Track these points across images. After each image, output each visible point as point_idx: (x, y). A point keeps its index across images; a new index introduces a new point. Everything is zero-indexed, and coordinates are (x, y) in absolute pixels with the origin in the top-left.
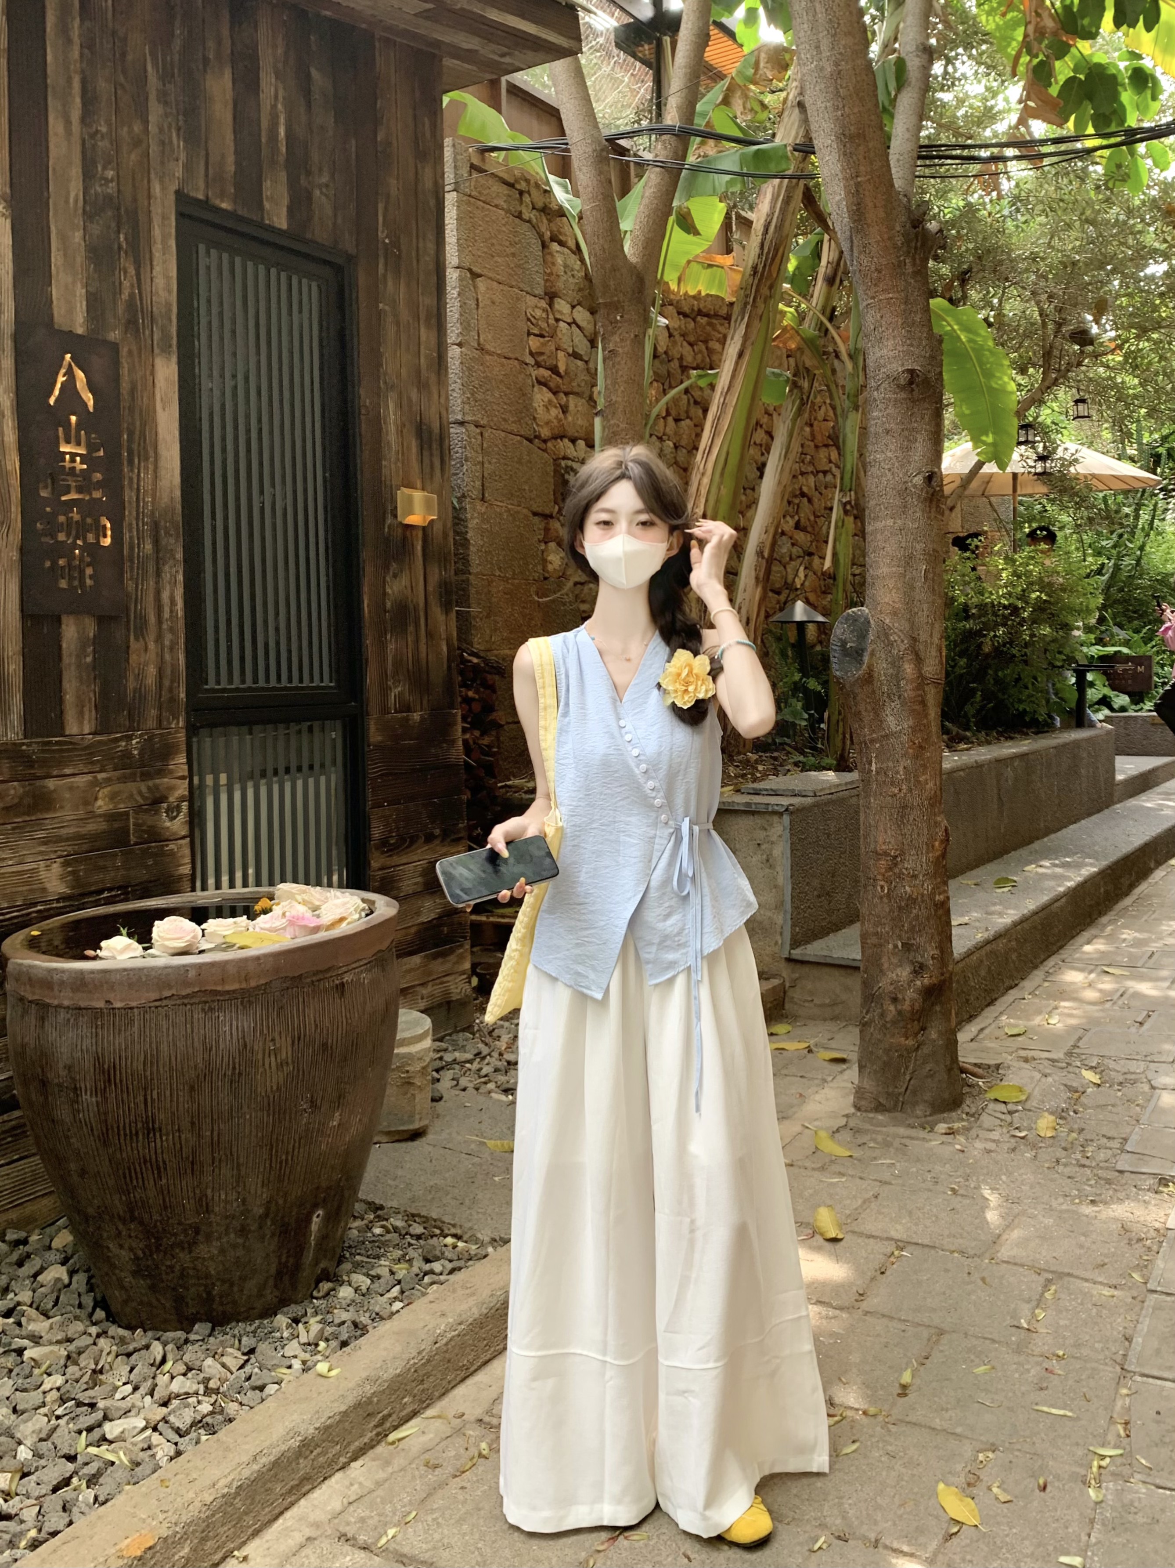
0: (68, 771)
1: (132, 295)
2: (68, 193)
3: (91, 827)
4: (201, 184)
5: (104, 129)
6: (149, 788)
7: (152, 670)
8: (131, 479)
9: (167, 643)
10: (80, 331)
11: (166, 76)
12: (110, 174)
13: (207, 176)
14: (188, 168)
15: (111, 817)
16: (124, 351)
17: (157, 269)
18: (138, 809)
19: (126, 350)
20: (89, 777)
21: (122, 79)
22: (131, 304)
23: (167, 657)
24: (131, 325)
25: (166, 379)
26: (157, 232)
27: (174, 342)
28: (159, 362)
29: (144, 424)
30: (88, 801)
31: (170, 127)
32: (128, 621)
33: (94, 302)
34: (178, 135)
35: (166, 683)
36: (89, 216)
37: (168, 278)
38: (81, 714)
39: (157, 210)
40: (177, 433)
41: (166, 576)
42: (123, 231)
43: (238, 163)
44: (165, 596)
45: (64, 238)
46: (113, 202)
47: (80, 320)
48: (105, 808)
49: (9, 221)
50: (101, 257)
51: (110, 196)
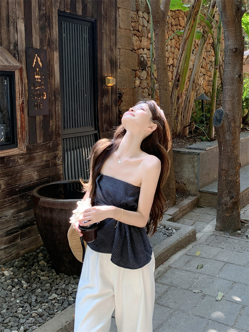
0: (38, 151)
1: (49, 38)
2: (36, 15)
3: (43, 163)
6: (54, 154)
7: (54, 127)
8: (49, 82)
9: (57, 120)
10: (38, 48)
12: (44, 8)
13: (64, 5)
14: (60, 3)
15: (46, 161)
16: (48, 52)
17: (54, 30)
18: (52, 159)
19: (48, 51)
20: (42, 152)
22: (49, 40)
23: (57, 123)
24: (49, 45)
25: (56, 57)
26: (54, 21)
27: (58, 48)
28: (55, 53)
29: (52, 69)
30: (42, 158)
32: (49, 116)
33: (41, 41)
35: (57, 129)
36: (40, 20)
37: (56, 32)
38: (40, 138)
39: (54, 15)
40: (59, 70)
41: (57, 104)
42: (47, 22)
44: (57, 109)
45: (35, 26)
46: (45, 15)
47: (38, 45)
48: (45, 159)
49: (24, 24)
50: (42, 29)
51: (44, 14)
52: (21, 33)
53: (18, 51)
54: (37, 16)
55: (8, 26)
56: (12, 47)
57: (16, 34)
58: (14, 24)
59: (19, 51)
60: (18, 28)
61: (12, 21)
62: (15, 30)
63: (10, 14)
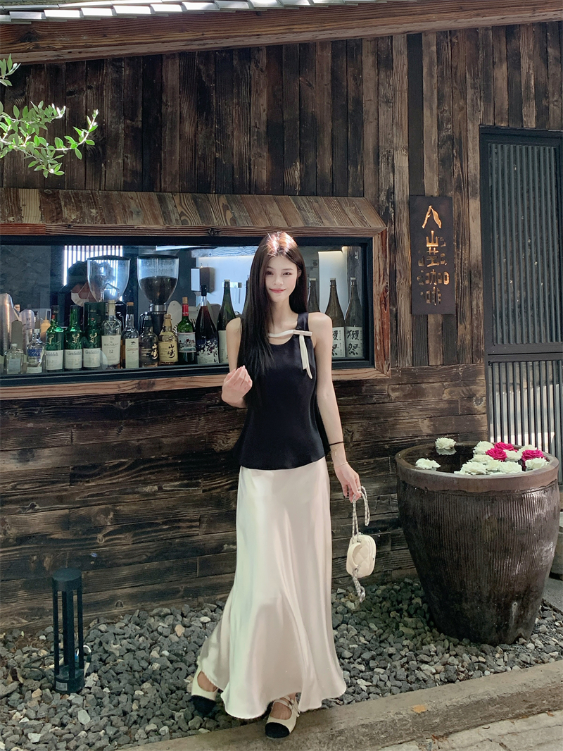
0: (430, 381)
1: (459, 175)
2: (431, 139)
3: (441, 405)
4: (492, 119)
5: (446, 108)
6: (467, 390)
7: (468, 337)
8: (458, 254)
9: (475, 325)
10: (436, 195)
11: (475, 76)
12: (449, 126)
13: (494, 114)
14: (486, 113)
15: (450, 402)
16: (455, 200)
17: (470, 161)
18: (462, 399)
20: (440, 384)
21: (455, 85)
22: (458, 179)
23: (475, 331)
24: (459, 188)
25: (474, 208)
26: (470, 145)
27: (478, 191)
28: (471, 201)
29: (464, 230)
30: (439, 394)
31: (476, 99)
32: (457, 317)
33: (442, 182)
34: (480, 100)
35: (475, 343)
36: (440, 146)
37: (475, 164)
38: (436, 357)
39: (470, 136)
40: (480, 231)
41: (474, 295)
42: (455, 149)
43: (510, 104)
44: (474, 303)
45: (429, 158)
46: (451, 138)
47: (436, 190)
48: (447, 398)
49: (407, 157)
50: (445, 162)
51: (449, 135)
52: (401, 174)
53: (393, 203)
54: (435, 141)
55: (377, 163)
56: (383, 197)
57: (391, 175)
58: (388, 159)
59: (397, 203)
60: (395, 165)
61: (384, 155)
62: (391, 170)
63: (380, 144)
